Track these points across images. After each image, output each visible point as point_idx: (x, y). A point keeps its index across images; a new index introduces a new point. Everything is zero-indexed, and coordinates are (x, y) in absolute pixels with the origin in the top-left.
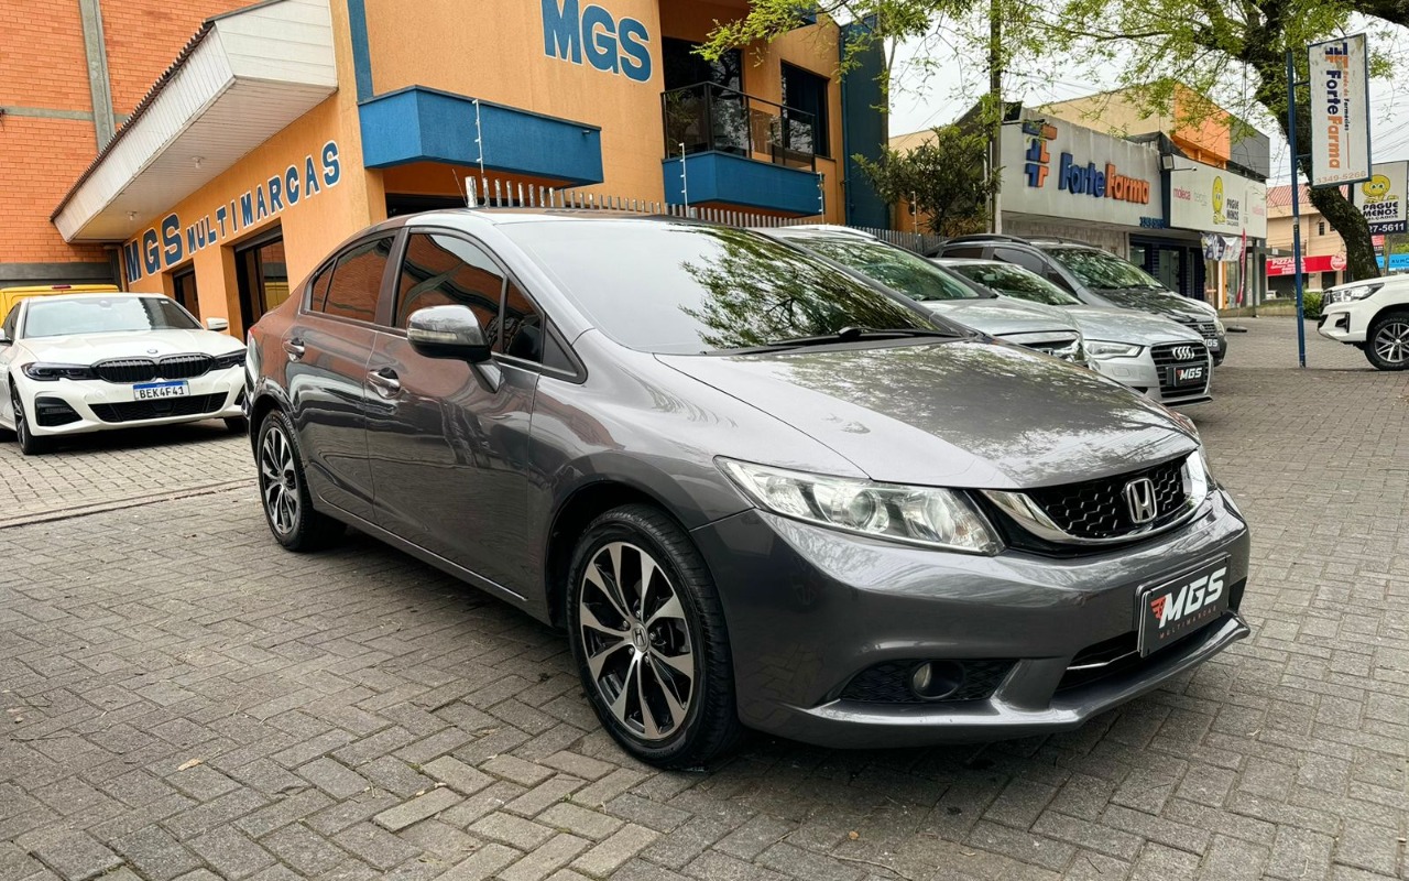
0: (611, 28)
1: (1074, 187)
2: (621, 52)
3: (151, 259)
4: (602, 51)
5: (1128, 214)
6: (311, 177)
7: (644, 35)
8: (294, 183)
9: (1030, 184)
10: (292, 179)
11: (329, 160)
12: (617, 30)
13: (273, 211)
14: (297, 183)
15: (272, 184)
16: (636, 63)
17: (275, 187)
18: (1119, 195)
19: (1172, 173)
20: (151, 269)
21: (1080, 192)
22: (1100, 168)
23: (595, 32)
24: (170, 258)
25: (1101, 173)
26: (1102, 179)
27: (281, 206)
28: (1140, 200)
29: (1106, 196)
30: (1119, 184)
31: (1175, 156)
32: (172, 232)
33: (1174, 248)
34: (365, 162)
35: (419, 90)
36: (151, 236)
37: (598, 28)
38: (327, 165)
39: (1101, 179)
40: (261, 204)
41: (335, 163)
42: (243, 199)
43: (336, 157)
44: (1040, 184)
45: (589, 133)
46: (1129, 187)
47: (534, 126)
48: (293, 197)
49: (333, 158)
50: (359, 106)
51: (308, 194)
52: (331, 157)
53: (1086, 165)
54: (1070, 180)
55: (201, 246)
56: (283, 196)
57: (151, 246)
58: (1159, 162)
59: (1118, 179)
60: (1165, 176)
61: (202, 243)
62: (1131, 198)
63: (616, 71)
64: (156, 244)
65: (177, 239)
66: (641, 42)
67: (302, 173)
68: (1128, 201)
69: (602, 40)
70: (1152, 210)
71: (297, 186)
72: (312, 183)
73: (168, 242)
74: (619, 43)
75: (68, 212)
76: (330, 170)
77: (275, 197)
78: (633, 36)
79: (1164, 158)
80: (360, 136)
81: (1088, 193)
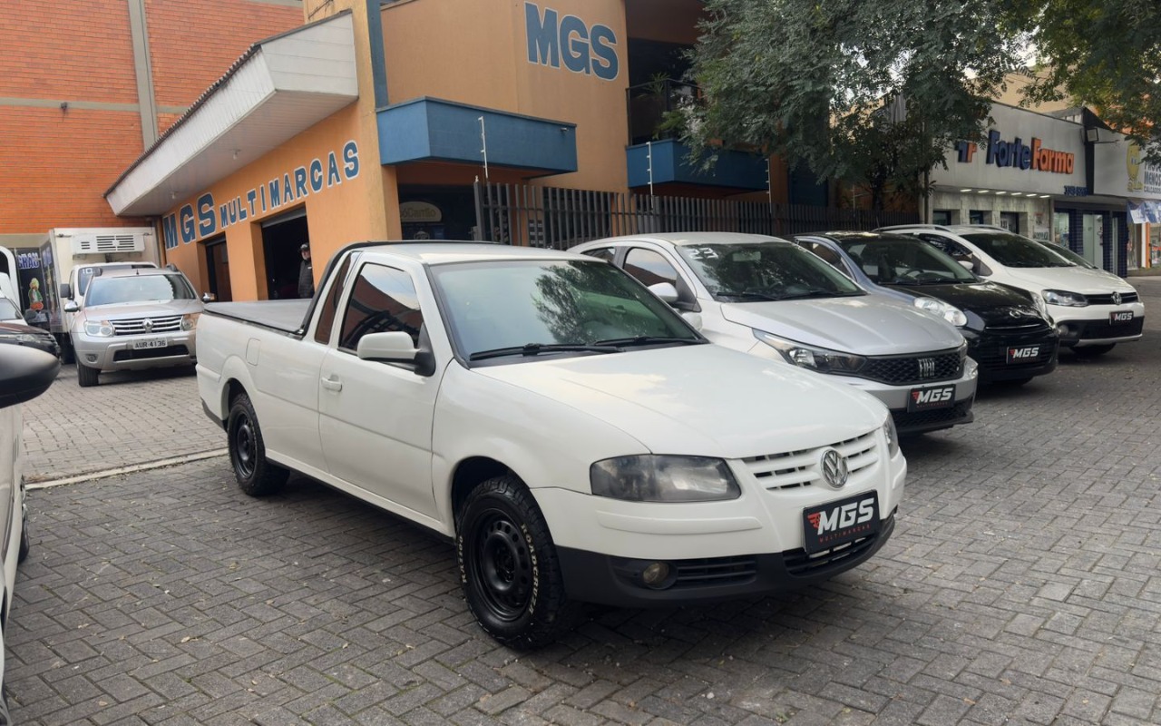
0: (584, 35)
1: (1001, 161)
2: (593, 55)
3: (187, 230)
4: (576, 55)
5: (1054, 184)
6: (333, 170)
7: (612, 40)
8: (318, 174)
9: (960, 160)
10: (316, 170)
11: (350, 157)
12: (589, 36)
13: (299, 196)
14: (320, 174)
15: (298, 173)
16: (605, 63)
17: (300, 176)
18: (1043, 166)
19: (1096, 146)
20: (187, 238)
21: (1007, 165)
22: (1027, 142)
23: (570, 39)
24: (204, 230)
25: (1027, 147)
26: (1030, 153)
27: (305, 193)
28: (1064, 170)
29: (1032, 168)
30: (1044, 156)
31: (1099, 129)
32: (206, 208)
33: (1098, 213)
34: (381, 160)
35: (429, 101)
36: (188, 211)
37: (574, 36)
38: (348, 160)
39: (1027, 153)
40: (288, 189)
41: (354, 160)
42: (271, 184)
43: (356, 155)
44: (969, 159)
45: (566, 130)
46: (1053, 160)
47: (521, 126)
48: (317, 186)
49: (354, 155)
50: (377, 113)
51: (330, 183)
52: (351, 154)
53: (1013, 141)
54: (997, 155)
55: (233, 221)
56: (308, 184)
57: (187, 219)
58: (1083, 135)
59: (1043, 153)
60: (1089, 148)
61: (233, 219)
62: (1056, 169)
63: (588, 72)
64: (192, 218)
65: (211, 215)
66: (610, 45)
67: (325, 165)
68: (1053, 171)
69: (577, 46)
70: (1076, 179)
71: (320, 177)
72: (334, 174)
73: (202, 217)
74: (590, 46)
75: (120, 190)
76: (350, 165)
77: (300, 184)
78: (603, 40)
79: (1088, 132)
80: (377, 138)
81: (1015, 166)
